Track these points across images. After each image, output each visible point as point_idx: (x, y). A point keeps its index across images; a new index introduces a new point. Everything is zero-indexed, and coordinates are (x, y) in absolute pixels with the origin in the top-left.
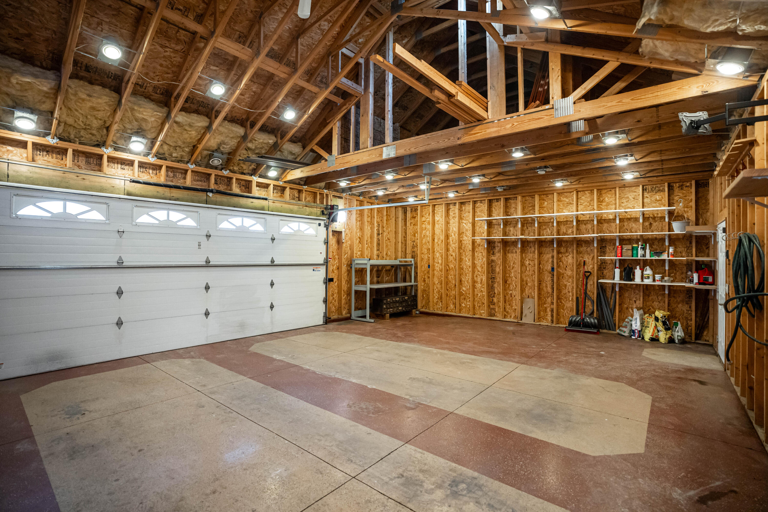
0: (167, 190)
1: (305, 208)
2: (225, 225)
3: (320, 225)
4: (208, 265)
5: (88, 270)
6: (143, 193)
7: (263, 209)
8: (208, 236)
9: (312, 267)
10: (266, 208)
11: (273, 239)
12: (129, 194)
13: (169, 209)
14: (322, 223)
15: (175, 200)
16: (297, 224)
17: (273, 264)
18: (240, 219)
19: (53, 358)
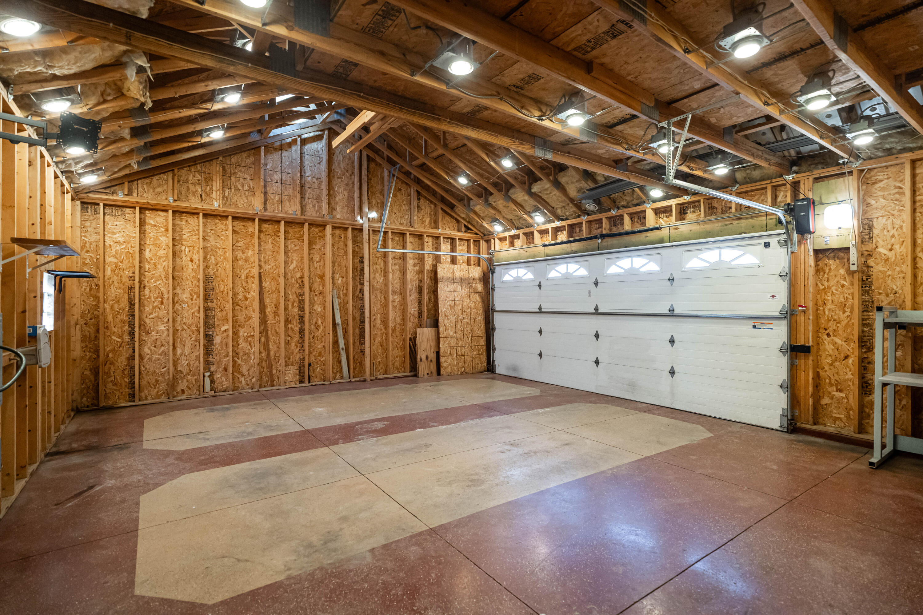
0: (568, 245)
1: (736, 222)
2: (613, 270)
3: (767, 245)
4: (596, 312)
5: (524, 314)
6: (555, 253)
7: (662, 241)
8: (596, 283)
9: (751, 322)
10: (666, 239)
11: (671, 280)
12: (547, 256)
13: (567, 263)
14: (774, 242)
15: (575, 252)
16: (717, 251)
17: (672, 314)
18: (629, 260)
19: (515, 369)
